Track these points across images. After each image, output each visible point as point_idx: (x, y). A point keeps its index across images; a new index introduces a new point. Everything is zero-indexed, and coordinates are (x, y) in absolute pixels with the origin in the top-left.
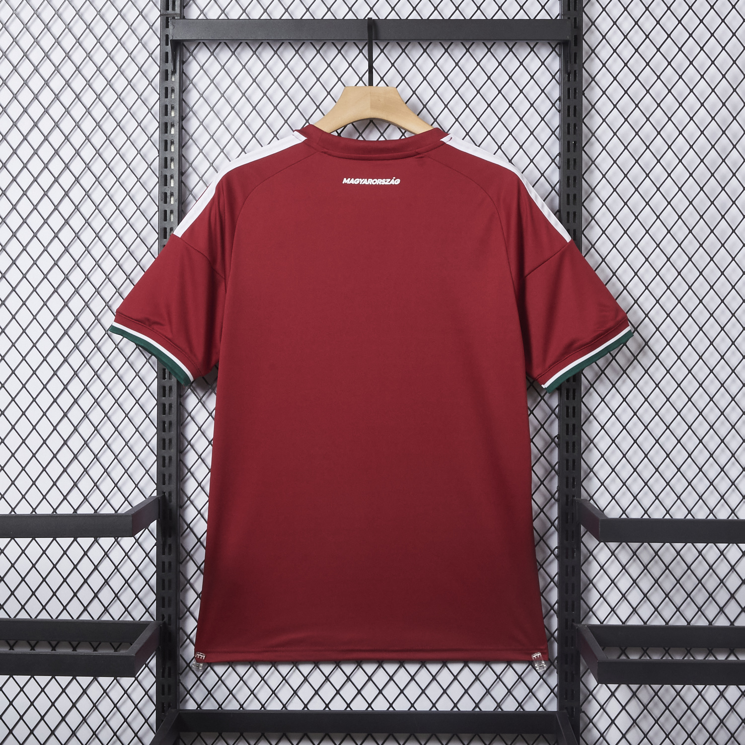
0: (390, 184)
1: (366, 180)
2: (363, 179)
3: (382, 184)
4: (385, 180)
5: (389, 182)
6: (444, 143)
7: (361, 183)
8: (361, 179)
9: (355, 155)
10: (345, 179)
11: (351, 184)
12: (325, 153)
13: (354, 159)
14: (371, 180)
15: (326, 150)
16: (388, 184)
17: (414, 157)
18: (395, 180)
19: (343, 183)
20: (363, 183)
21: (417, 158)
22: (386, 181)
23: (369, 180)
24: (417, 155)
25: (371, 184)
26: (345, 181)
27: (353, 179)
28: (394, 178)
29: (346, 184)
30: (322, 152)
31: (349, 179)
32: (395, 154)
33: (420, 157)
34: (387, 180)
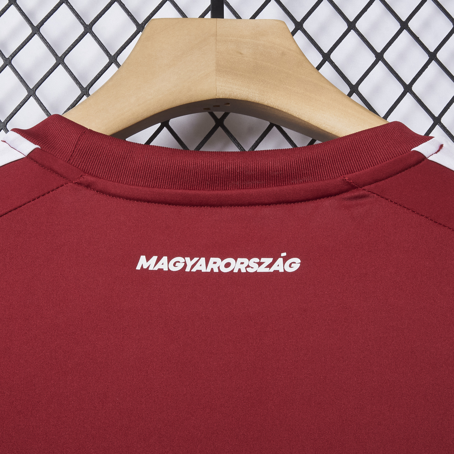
0: (272, 270)
1: (203, 260)
2: (196, 259)
3: (250, 270)
4: (257, 260)
5: (270, 266)
6: (422, 158)
7: (188, 269)
8: (188, 259)
9: (173, 191)
10: (143, 258)
11: (160, 270)
12: (88, 186)
13: (169, 204)
14: (218, 260)
15: (89, 179)
16: (267, 270)
17: (337, 197)
18: (285, 259)
19: (138, 268)
20: (194, 270)
21: (351, 199)
22: (260, 264)
23: (212, 260)
24: (347, 191)
25: (216, 270)
26: (143, 263)
27: (165, 259)
28: (284, 254)
29: (145, 271)
30: (79, 184)
31: (155, 258)
32: (286, 189)
33: (356, 198)
34: (263, 260)
